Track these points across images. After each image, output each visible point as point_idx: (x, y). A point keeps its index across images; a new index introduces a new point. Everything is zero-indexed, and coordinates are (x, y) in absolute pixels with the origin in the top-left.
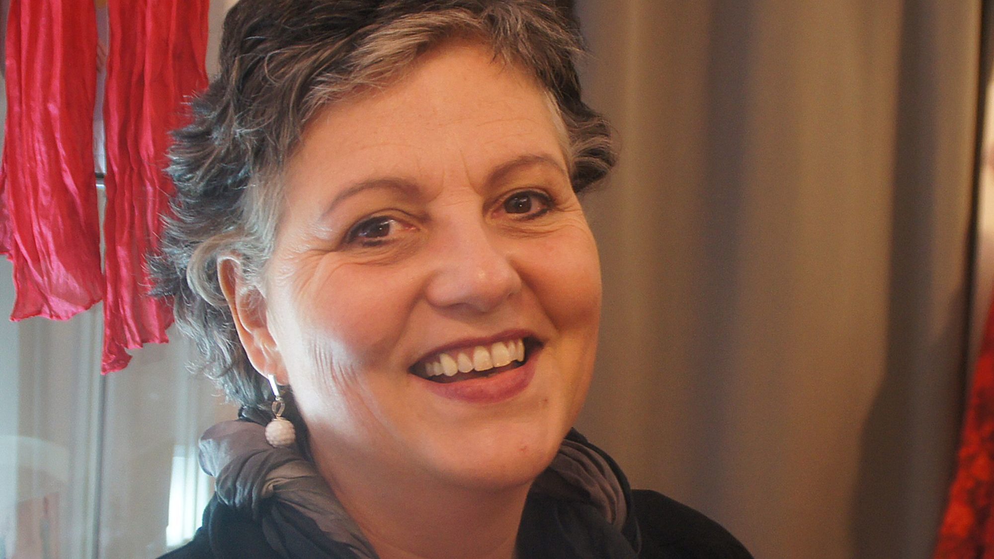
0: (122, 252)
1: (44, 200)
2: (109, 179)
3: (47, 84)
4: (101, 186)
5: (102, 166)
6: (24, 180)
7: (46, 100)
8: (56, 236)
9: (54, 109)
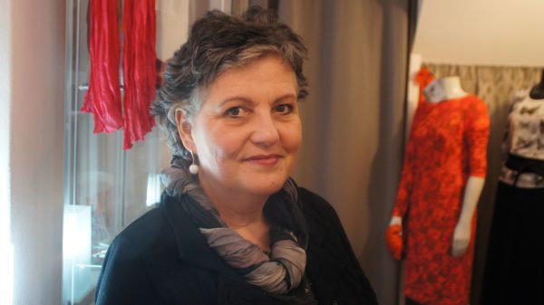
0: (129, 111)
1: (103, 94)
2: (125, 87)
3: (103, 57)
4: (122, 89)
5: (122, 83)
6: (97, 88)
7: (103, 61)
8: (107, 106)
9: (106, 65)
